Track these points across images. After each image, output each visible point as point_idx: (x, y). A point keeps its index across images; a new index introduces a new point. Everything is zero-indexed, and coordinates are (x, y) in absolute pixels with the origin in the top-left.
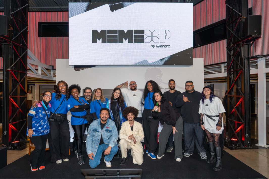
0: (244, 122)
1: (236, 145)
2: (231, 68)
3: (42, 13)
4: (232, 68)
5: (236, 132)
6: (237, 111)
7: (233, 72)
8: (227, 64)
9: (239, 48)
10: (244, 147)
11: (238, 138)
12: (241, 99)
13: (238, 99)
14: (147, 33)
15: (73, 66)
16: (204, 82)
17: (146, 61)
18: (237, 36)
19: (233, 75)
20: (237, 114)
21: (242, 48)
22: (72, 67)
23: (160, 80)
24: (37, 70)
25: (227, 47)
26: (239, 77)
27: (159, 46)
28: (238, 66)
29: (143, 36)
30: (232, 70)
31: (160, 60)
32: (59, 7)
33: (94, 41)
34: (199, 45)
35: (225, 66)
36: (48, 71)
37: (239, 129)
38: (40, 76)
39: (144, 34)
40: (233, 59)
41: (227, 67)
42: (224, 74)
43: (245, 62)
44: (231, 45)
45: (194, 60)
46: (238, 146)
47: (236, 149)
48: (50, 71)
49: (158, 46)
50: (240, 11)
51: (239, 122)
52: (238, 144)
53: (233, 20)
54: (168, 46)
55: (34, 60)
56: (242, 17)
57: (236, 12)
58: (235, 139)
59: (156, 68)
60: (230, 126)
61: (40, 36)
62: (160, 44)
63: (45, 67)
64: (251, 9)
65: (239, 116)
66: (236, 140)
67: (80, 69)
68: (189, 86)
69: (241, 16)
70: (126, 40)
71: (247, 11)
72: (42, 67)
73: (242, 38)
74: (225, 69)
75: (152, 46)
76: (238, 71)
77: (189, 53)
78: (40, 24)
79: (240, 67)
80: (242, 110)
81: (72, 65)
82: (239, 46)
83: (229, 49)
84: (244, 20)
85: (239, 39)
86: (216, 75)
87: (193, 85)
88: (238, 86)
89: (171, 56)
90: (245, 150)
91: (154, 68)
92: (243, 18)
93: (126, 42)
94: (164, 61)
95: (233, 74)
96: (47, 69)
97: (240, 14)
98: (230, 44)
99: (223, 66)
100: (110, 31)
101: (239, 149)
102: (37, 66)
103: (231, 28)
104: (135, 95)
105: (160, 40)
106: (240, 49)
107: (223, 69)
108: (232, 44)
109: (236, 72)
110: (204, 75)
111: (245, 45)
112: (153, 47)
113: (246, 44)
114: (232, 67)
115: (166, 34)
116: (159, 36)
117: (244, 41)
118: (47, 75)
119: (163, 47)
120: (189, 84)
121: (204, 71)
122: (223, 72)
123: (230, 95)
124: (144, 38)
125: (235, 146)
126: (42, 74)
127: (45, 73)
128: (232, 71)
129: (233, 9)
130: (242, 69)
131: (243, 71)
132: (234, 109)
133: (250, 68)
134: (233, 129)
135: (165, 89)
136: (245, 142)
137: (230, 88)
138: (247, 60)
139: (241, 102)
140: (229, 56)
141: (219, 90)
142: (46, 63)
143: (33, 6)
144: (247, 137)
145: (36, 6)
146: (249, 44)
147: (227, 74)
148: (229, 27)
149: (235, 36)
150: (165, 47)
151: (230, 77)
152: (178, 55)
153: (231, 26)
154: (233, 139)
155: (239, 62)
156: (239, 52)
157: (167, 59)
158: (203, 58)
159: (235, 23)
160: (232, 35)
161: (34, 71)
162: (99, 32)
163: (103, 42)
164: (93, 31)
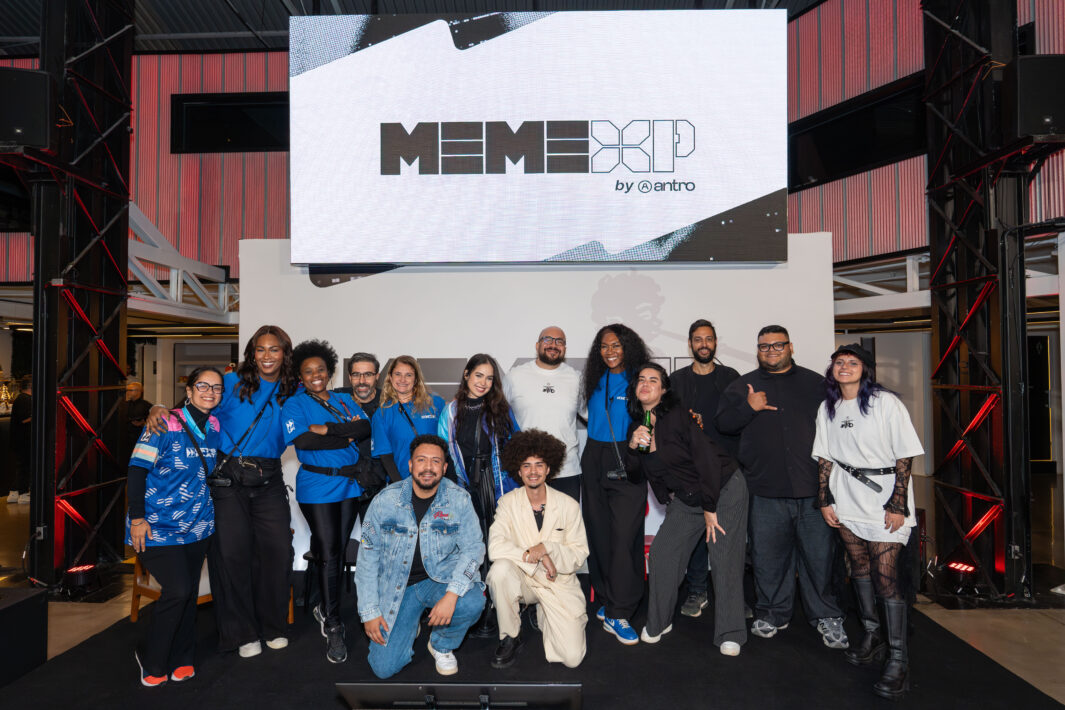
0: (1003, 496)
1: (969, 590)
2: (944, 274)
3: (185, 58)
4: (949, 273)
5: (970, 538)
6: (972, 451)
7: (953, 291)
8: (928, 254)
9: (978, 191)
10: (1003, 598)
11: (977, 561)
12: (989, 401)
13: (977, 399)
14: (599, 134)
15: (307, 269)
16: (836, 331)
17: (596, 246)
18: (970, 142)
19: (953, 301)
20: (974, 464)
21: (992, 192)
22: (303, 273)
23: (655, 323)
24: (165, 283)
25: (928, 188)
26: (980, 309)
27: (649, 187)
28: (978, 264)
29: (585, 147)
30: (951, 280)
31: (656, 240)
32: (250, 33)
33: (389, 167)
34: (813, 181)
35: (921, 266)
36: (206, 288)
37: (980, 523)
38: (177, 307)
39: (590, 139)
40: (953, 235)
41: (928, 268)
42: (917, 297)
43: (1007, 248)
44: (948, 180)
45: (793, 239)
46: (979, 596)
47: (968, 607)
48: (218, 287)
49: (644, 186)
50: (984, 40)
51: (982, 496)
52: (979, 585)
53: (954, 77)
54: (686, 185)
55: (155, 246)
56: (991, 64)
57: (964, 42)
58: (966, 567)
59: (639, 272)
60: (945, 511)
61: (177, 148)
62: (653, 178)
63: (199, 273)
64: (1030, 27)
65: (983, 470)
66: (971, 569)
67: (334, 281)
68: (773, 345)
69: (988, 59)
70: (515, 161)
71: (1014, 37)
72: (184, 271)
73: (991, 148)
74: (921, 278)
75: (620, 186)
76: (977, 286)
77: (772, 214)
78: (177, 101)
79: (984, 269)
80: (995, 443)
81: (302, 265)
82: (977, 180)
83: (936, 193)
84: (998, 77)
85: (978, 155)
86: (886, 301)
87: (788, 343)
88: (974, 344)
89: (699, 224)
90: (1006, 611)
91: (629, 273)
92: (996, 68)
93: (515, 169)
94: (669, 246)
95: (955, 298)
96: (203, 280)
97: (984, 50)
98: (942, 174)
99: (911, 263)
100: (451, 129)
101: (982, 606)
102: (167, 269)
103: (945, 107)
104: (548, 390)
105: (652, 159)
106: (982, 196)
107: (913, 278)
108: (950, 174)
109: (967, 287)
110: (835, 299)
111: (1005, 180)
112: (625, 189)
113: (1011, 175)
114: (949, 269)
115: (676, 137)
116: (647, 145)
117: (1001, 162)
118: (203, 304)
119: (668, 187)
120: (773, 338)
121: (835, 283)
122: (914, 290)
123: (942, 383)
124: (590, 155)
125: (967, 596)
126: (184, 301)
127: (195, 295)
128: (952, 286)
129: (954, 31)
130: (991, 277)
131: (997, 282)
132: (959, 442)
133: (1027, 274)
134: (957, 525)
135: (673, 359)
136: (1006, 578)
137: (942, 354)
138: (1012, 238)
139: (991, 413)
140: (936, 222)
141: (896, 362)
142: (201, 257)
143: (150, 31)
144: (1017, 557)
145: (164, 32)
146: (1020, 171)
147: (930, 299)
148: (935, 106)
149: (961, 139)
150: (672, 188)
151: (944, 308)
152: (727, 222)
153: (945, 99)
154: (958, 563)
155: (978, 247)
156: (980, 205)
157: (684, 235)
158: (831, 234)
159: (961, 89)
160: (948, 135)
161: (155, 287)
162: (409, 132)
163: (423, 170)
164: (385, 128)
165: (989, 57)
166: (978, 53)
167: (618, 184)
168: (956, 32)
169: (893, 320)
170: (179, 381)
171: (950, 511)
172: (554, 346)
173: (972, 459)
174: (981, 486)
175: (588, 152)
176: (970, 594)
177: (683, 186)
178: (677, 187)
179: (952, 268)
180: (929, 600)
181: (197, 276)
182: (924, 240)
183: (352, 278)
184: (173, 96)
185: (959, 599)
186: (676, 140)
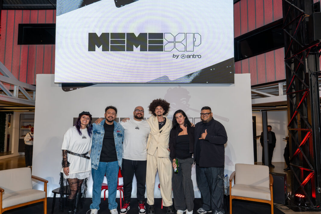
0: (314, 169)
1: (303, 205)
2: (291, 89)
3: (25, 11)
4: (293, 89)
5: (303, 185)
6: (302, 152)
7: (295, 95)
8: (286, 82)
9: (301, 60)
10: (316, 208)
11: (306, 194)
12: (308, 134)
13: (304, 134)
14: (167, 38)
15: (61, 85)
16: (252, 110)
17: (166, 77)
18: (298, 42)
19: (295, 99)
20: (303, 157)
21: (306, 59)
22: (59, 86)
23: (187, 105)
24: (12, 91)
25: (285, 59)
26: (304, 101)
27: (185, 57)
28: (303, 85)
29: (162, 42)
30: (294, 91)
31: (187, 75)
32: (51, 5)
33: (91, 48)
34: (246, 57)
35: (284, 86)
36: (28, 93)
37: (306, 179)
38: (16, 99)
39: (164, 39)
40: (294, 75)
41: (286, 87)
42: (282, 97)
43: (312, 79)
44: (291, 56)
45: (236, 76)
46: (307, 207)
47: (303, 211)
48: (33, 93)
49: (183, 57)
50: (303, 8)
51: (306, 169)
52: (307, 203)
53: (293, 20)
54: (198, 56)
55: (8, 77)
56: (305, 16)
57: (296, 8)
58: (302, 196)
59: (181, 87)
60: (294, 175)
61: (20, 43)
62: (187, 54)
63: (25, 87)
64: (319, 3)
65: (307, 160)
66: (303, 196)
67: (71, 89)
68: (205, 114)
69: (304, 14)
70: (137, 47)
71: (312, 6)
72: (19, 86)
73: (305, 44)
74: (284, 91)
75: (174, 56)
76: (302, 93)
77: (229, 67)
78: (21, 26)
79: (305, 88)
80: (310, 150)
81: (59, 83)
82: (301, 56)
83: (288, 60)
84: (307, 20)
85: (302, 47)
86: (272, 99)
88: (302, 114)
89: (203, 70)
90: (316, 212)
91: (178, 87)
92: (307, 17)
93: (137, 50)
94: (192, 78)
95: (295, 97)
96: (27, 90)
97: (302, 11)
98: (290, 53)
99: (280, 85)
100: (114, 35)
101: (308, 210)
102: (13, 85)
103: (290, 31)
104: (137, 128)
105: (186, 47)
106: (303, 61)
107: (281, 90)
108: (292, 54)
109: (299, 94)
110: (252, 99)
111: (311, 55)
112: (176, 57)
113: (313, 54)
114: (293, 87)
115: (194, 39)
116: (184, 42)
117: (309, 49)
118: (27, 99)
119: (191, 56)
121: (252, 93)
122: (281, 95)
123: (292, 128)
124: (164, 45)
125: (302, 207)
126: (19, 97)
127: (24, 96)
128: (294, 93)
129: (292, 4)
130: (307, 90)
131: (309, 92)
132: (298, 149)
133: (319, 89)
134: (298, 179)
135: (194, 118)
136: (316, 200)
137: (291, 118)
138: (314, 76)
139: (309, 138)
140: (288, 71)
141: (279, 122)
142: (27, 81)
143: (16, 3)
144: (320, 192)
145: (21, 4)
146: (316, 53)
147: (287, 98)
148: (287, 30)
149: (295, 41)
150: (193, 57)
151: (291, 101)
152: (213, 69)
153: (290, 28)
154: (299, 194)
155: (302, 79)
156: (302, 64)
157: (197, 74)
158: (250, 74)
159: (295, 24)
160: (291, 40)
161: (8, 92)
162: (99, 36)
163: (103, 50)
164: (90, 35)
165: (304, 13)
166: (301, 12)
167: (173, 56)
168: (293, 5)
169: (276, 106)
170: (21, 128)
171: (295, 175)
172: (140, 113)
173: (303, 156)
174: (308, 167)
175: (163, 44)
176: (303, 206)
177: (197, 56)
178: (195, 56)
180: (288, 208)
181: (24, 88)
182: (284, 77)
183: (77, 88)
184: (19, 24)
185: (300, 208)
186: (194, 40)
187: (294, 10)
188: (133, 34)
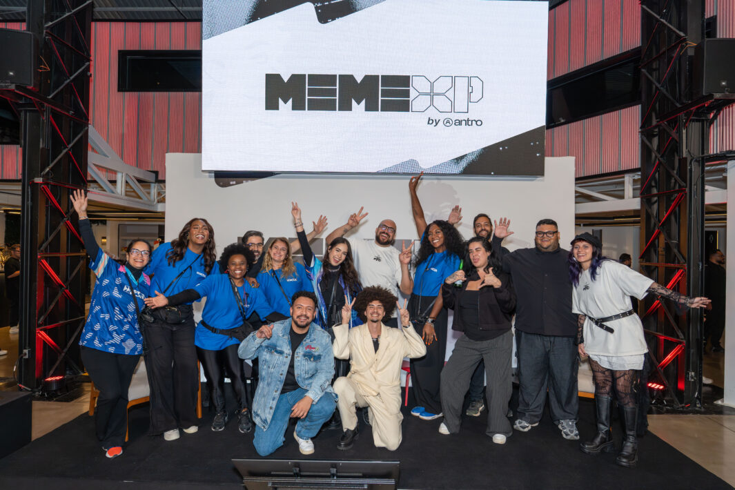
0: (685, 338)
1: (660, 402)
2: (650, 187)
3: (129, 25)
4: (653, 187)
5: (662, 367)
6: (665, 308)
7: (656, 198)
8: (640, 173)
9: (675, 131)
10: (683, 407)
11: (666, 382)
12: (677, 274)
13: (671, 271)
14: (418, 86)
15: (213, 174)
16: (576, 225)
17: (414, 163)
18: (670, 97)
19: (655, 207)
20: (666, 316)
21: (684, 131)
22: (210, 177)
24: (113, 182)
25: (641, 128)
26: (673, 212)
27: (451, 122)
28: (673, 181)
29: (407, 94)
30: (655, 191)
31: (455, 159)
32: (174, 8)
33: (271, 104)
34: (562, 121)
35: (635, 181)
36: (142, 186)
37: (669, 357)
38: (121, 199)
39: (411, 89)
40: (657, 161)
41: (639, 183)
42: (631, 202)
43: (693, 170)
44: (654, 123)
45: (549, 161)
46: (666, 405)
47: (659, 413)
48: (150, 186)
49: (447, 122)
50: (682, 27)
51: (670, 338)
52: (666, 398)
53: (661, 52)
54: (476, 121)
55: (105, 155)
56: (687, 44)
57: (669, 27)
58: (658, 386)
59: (443, 181)
61: (122, 87)
62: (454, 117)
63: (136, 175)
64: (714, 19)
65: (672, 322)
66: (662, 387)
67: (231, 183)
68: (546, 233)
69: (685, 40)
70: (359, 103)
71: (703, 25)
72: (127, 174)
73: (684, 101)
74: (634, 189)
75: (431, 122)
76: (672, 196)
77: (535, 143)
78: (123, 55)
79: (678, 185)
81: (210, 172)
82: (674, 123)
83: (647, 131)
84: (691, 53)
85: (676, 106)
86: (610, 205)
87: (557, 232)
88: (669, 236)
89: (484, 149)
90: (684, 415)
91: (436, 181)
92: (690, 47)
93: (358, 108)
94: (463, 164)
95: (657, 203)
96: (140, 181)
97: (682, 34)
98: (651, 118)
99: (628, 179)
100: (315, 79)
101: (668, 412)
102: (115, 172)
103: (654, 73)
104: (378, 259)
105: (453, 103)
106: (678, 135)
107: (629, 189)
108: (656, 118)
109: (666, 196)
110: (576, 203)
111: (693, 123)
112: (434, 124)
113: (697, 121)
114: (653, 184)
115: (470, 88)
116: (450, 94)
117: (691, 111)
118: (140, 198)
119: (464, 123)
120: (546, 228)
121: (576, 192)
122: (629, 198)
123: (646, 261)
124: (411, 99)
125: (659, 405)
126: (126, 195)
127: (134, 191)
128: (655, 195)
129: (662, 20)
130: (681, 189)
131: (686, 194)
132: (657, 302)
133: (706, 188)
134: (653, 358)
136: (685, 394)
137: (647, 242)
138: (696, 164)
139: (678, 283)
140: (646, 151)
141: (615, 246)
142: (139, 164)
143: (104, 5)
144: (692, 380)
146: (704, 118)
147: (640, 204)
148: (648, 72)
149: (664, 95)
150: (467, 124)
151: (649, 210)
152: (504, 148)
153: (654, 67)
154: (653, 383)
155: (674, 169)
156: (676, 141)
157: (474, 157)
158: (574, 158)
159: (666, 60)
160: (656, 92)
161: (106, 185)
162: (286, 80)
163: (294, 108)
164: (269, 77)
166: (678, 36)
167: (429, 120)
168: (664, 21)
169: (614, 218)
172: (386, 231)
173: (665, 314)
174: (673, 334)
175: (409, 97)
177: (474, 122)
178: (470, 123)
179: (656, 183)
181: (136, 178)
182: (637, 164)
183: (244, 182)
184: (120, 51)
185: (653, 408)
186: (470, 91)
187: (666, 32)
188: (351, 77)
